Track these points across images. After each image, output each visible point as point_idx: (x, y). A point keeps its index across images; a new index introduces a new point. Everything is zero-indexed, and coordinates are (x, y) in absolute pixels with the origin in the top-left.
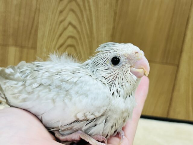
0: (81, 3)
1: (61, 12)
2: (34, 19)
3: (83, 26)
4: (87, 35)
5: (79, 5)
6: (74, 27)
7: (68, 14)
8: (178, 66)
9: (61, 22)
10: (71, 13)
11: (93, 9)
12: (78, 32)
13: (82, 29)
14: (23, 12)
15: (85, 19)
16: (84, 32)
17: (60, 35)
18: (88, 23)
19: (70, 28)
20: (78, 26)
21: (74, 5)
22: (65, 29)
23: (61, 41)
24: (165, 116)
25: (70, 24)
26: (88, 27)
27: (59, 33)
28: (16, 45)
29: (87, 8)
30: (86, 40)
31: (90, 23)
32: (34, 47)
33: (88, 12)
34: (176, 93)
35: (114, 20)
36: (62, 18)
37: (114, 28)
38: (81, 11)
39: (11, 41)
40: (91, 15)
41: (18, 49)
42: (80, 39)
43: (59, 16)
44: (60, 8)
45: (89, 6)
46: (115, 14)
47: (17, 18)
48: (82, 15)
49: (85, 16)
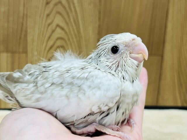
0: (67, 6)
1: (48, 15)
2: (22, 24)
3: (70, 27)
4: (75, 35)
5: (64, 8)
6: (62, 29)
7: (55, 17)
8: (162, 56)
9: (49, 25)
10: (58, 15)
11: (78, 10)
12: (66, 33)
13: (69, 29)
14: (11, 18)
15: (72, 20)
16: (72, 32)
17: (49, 38)
18: (75, 23)
19: (58, 30)
20: (65, 27)
21: (60, 8)
22: (53, 31)
23: (51, 43)
24: (154, 104)
25: (58, 26)
26: (75, 28)
27: (47, 36)
28: (7, 51)
29: (73, 9)
30: (75, 40)
31: (77, 24)
32: (25, 52)
33: (74, 13)
34: (163, 82)
35: (99, 19)
36: (49, 21)
37: (99, 26)
38: (67, 13)
39: (2, 48)
40: (77, 16)
41: (9, 54)
42: (69, 39)
43: (46, 19)
44: (47, 12)
45: (75, 7)
46: (100, 13)
47: (6, 25)
48: (69, 17)
49: (71, 17)
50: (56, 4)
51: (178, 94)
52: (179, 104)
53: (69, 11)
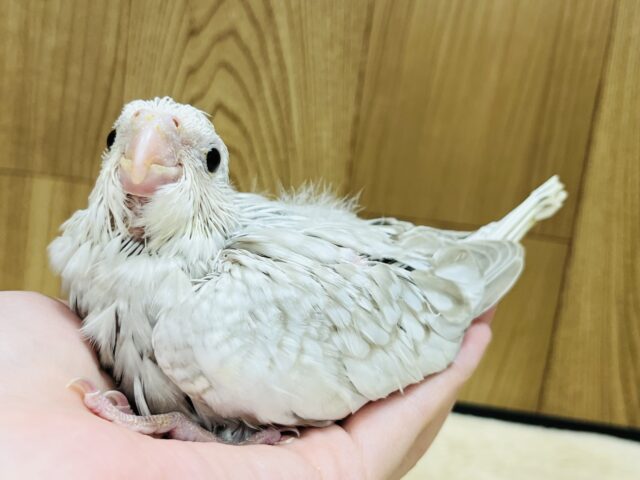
0: (253, 45)
1: (192, 71)
2: (109, 92)
3: (260, 114)
4: (274, 141)
5: (246, 50)
6: (234, 118)
7: (212, 79)
8: (570, 243)
9: (192, 102)
10: (222, 72)
11: (289, 60)
12: (244, 132)
13: (255, 120)
14: (75, 70)
15: (267, 93)
16: (264, 132)
18: (277, 104)
19: (221, 121)
20: (244, 116)
21: (230, 52)
25: (219, 106)
26: (274, 118)
28: (55, 175)
29: (273, 58)
30: (271, 158)
31: (283, 106)
33: (275, 71)
34: (563, 332)
35: (359, 96)
36: (193, 90)
37: (357, 120)
38: (254, 69)
39: (38, 160)
40: (285, 81)
41: (60, 184)
42: (252, 153)
43: (185, 83)
44: (188, 61)
45: (279, 52)
46: (361, 76)
47: (57, 91)
48: (258, 79)
49: (266, 84)
50: (220, 38)
51: (617, 384)
52: (621, 420)
53: (259, 61)
